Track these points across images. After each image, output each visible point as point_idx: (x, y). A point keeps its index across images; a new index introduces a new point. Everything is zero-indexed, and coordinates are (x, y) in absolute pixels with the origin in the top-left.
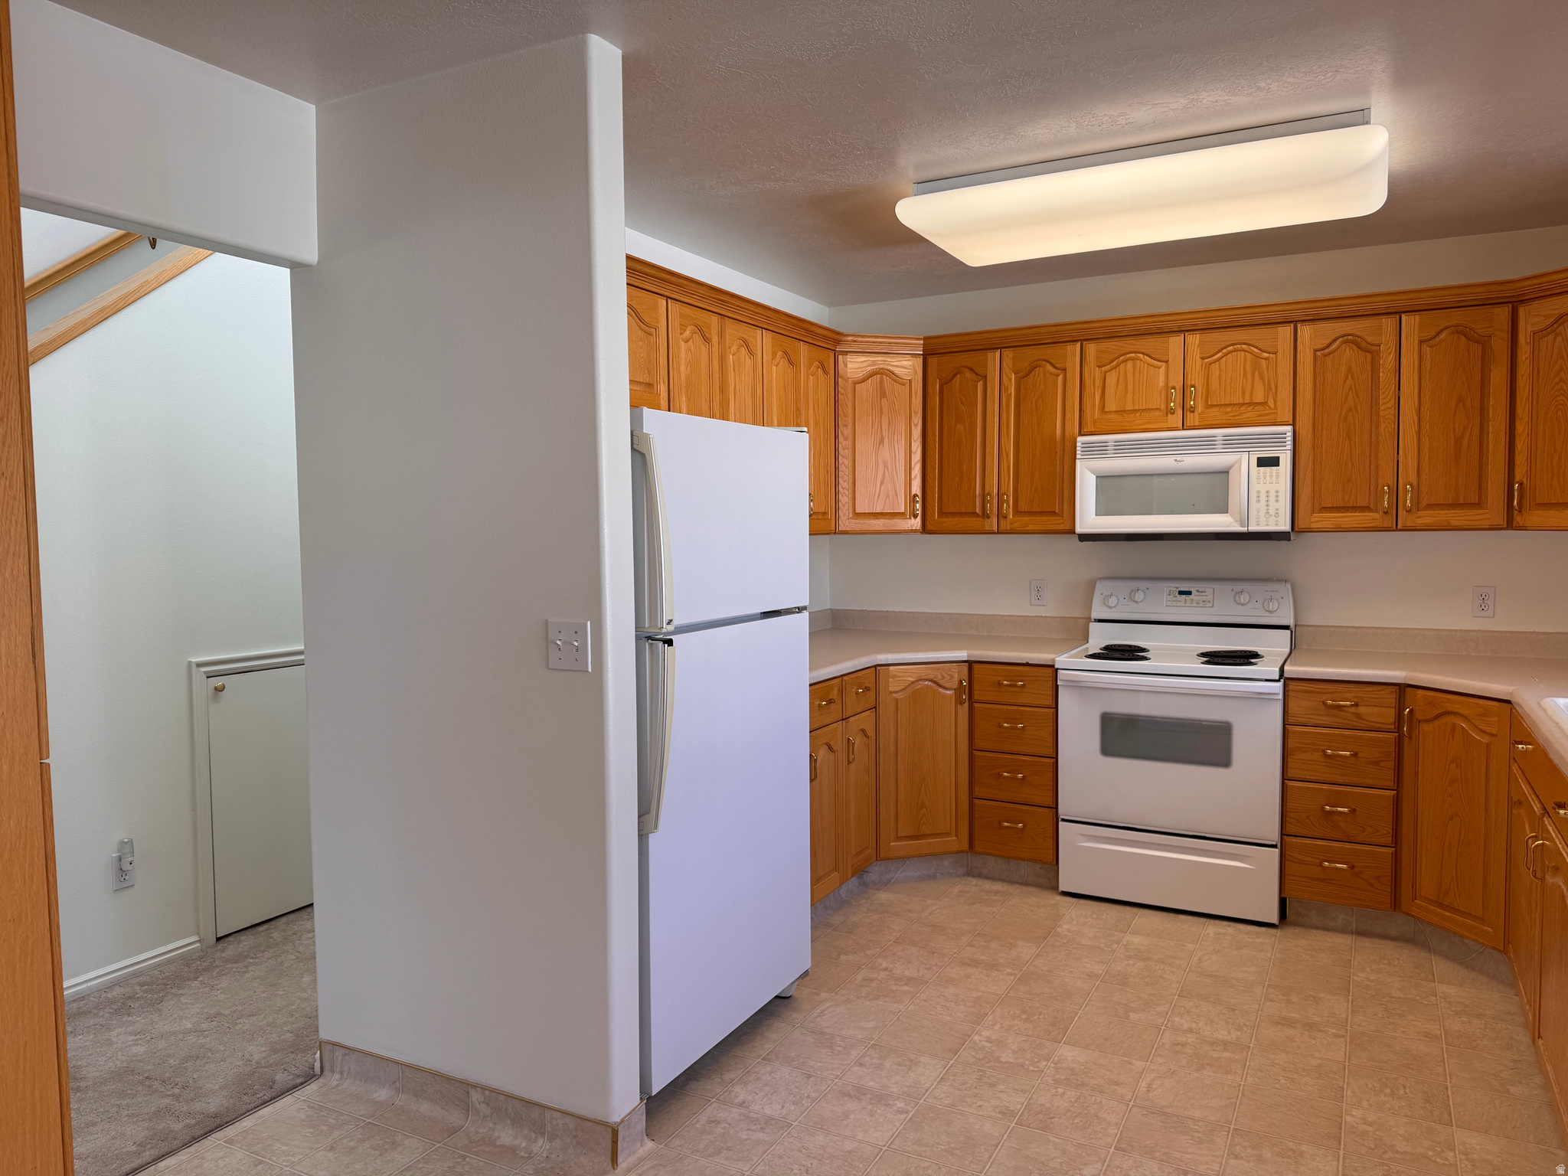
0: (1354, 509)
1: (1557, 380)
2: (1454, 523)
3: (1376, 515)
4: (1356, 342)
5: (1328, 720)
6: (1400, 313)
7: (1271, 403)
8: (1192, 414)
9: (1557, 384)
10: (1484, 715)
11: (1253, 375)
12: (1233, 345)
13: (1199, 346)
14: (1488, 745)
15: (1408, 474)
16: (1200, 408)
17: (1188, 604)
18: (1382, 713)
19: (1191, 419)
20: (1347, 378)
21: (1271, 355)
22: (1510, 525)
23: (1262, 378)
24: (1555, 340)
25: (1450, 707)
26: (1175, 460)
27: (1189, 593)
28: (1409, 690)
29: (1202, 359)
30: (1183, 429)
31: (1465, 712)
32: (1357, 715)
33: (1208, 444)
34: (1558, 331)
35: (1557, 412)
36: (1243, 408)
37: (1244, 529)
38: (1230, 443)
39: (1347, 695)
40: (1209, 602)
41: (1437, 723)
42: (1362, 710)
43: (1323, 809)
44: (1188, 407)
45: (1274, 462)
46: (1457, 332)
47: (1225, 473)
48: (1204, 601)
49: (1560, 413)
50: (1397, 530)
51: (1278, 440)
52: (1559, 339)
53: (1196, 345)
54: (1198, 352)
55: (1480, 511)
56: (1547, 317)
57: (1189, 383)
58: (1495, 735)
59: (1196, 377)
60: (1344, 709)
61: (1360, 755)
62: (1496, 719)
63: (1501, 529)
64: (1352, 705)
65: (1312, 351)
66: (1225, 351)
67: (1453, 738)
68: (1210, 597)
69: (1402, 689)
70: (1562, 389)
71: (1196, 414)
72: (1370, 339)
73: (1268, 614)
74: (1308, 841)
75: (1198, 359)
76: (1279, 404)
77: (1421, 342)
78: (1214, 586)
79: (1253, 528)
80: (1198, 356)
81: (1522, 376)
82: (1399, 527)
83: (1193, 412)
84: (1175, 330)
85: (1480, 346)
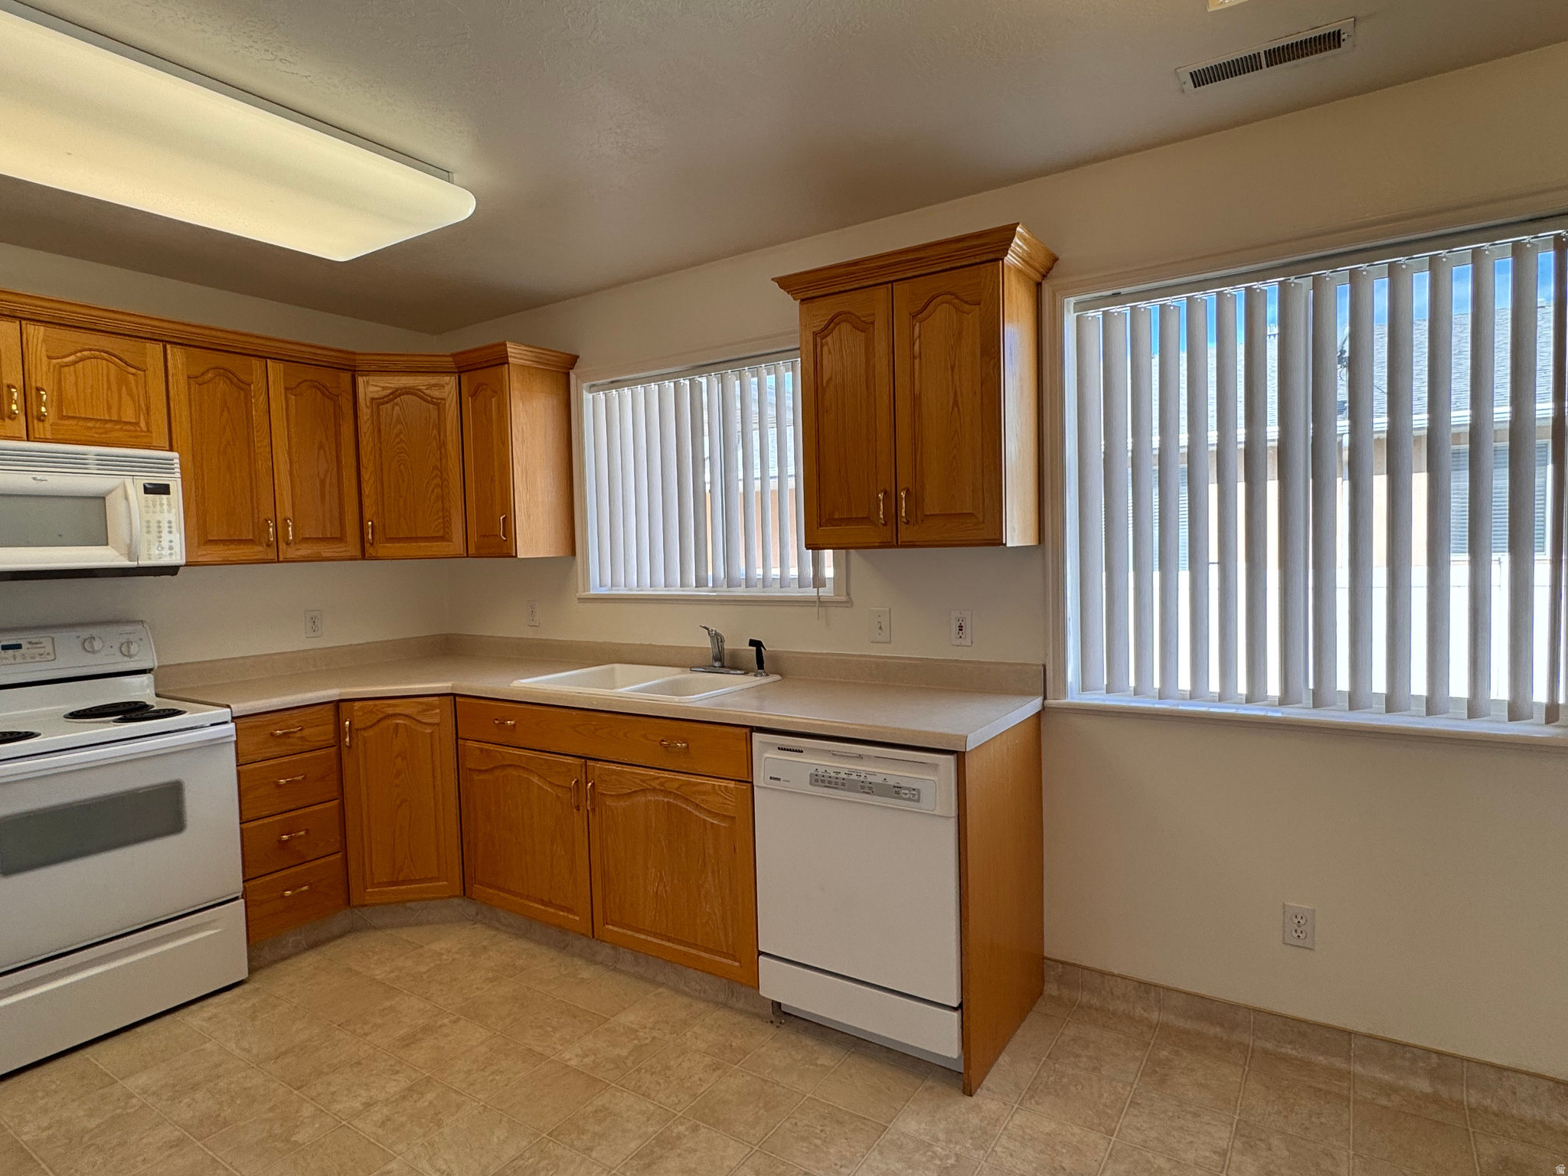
0: (240, 542)
1: (398, 440)
2: (325, 555)
3: (260, 548)
4: (225, 373)
5: (276, 750)
6: (266, 358)
7: (143, 425)
8: (41, 424)
9: (398, 443)
10: (428, 710)
11: (119, 391)
12: (90, 350)
13: (44, 341)
14: (432, 734)
15: (286, 509)
16: (52, 417)
17: (18, 660)
18: (324, 732)
19: (38, 428)
20: (222, 411)
21: (139, 372)
22: (364, 556)
23: (130, 394)
24: (393, 409)
25: (390, 711)
26: (34, 479)
27: (18, 647)
28: (342, 705)
29: (49, 357)
30: (28, 440)
31: (407, 712)
32: (302, 738)
33: (78, 463)
34: (395, 401)
35: (399, 466)
36: (108, 426)
37: (134, 564)
38: (103, 462)
39: (293, 722)
40: (48, 654)
41: (377, 729)
42: (306, 732)
43: (280, 841)
44: (35, 413)
45: (164, 490)
46: (314, 387)
47: (101, 498)
48: (41, 655)
49: (402, 467)
50: (279, 562)
51: (165, 466)
52: (397, 408)
53: (40, 341)
54: (44, 349)
55: (342, 545)
56: (384, 388)
57: (34, 385)
58: (438, 724)
59: (42, 376)
60: (291, 735)
61: (308, 775)
62: (438, 711)
63: (356, 559)
64: (300, 730)
65: (186, 378)
66: (79, 354)
67: (396, 736)
68: (49, 648)
69: (337, 704)
70: (403, 448)
71: (47, 424)
72: (243, 377)
73: (127, 659)
74: (268, 878)
75: (45, 359)
76: (154, 427)
77: (286, 389)
78: (53, 635)
79: (144, 562)
80: (44, 353)
81: (365, 433)
82: (281, 559)
83: (43, 421)
84: (6, 313)
85: (332, 402)
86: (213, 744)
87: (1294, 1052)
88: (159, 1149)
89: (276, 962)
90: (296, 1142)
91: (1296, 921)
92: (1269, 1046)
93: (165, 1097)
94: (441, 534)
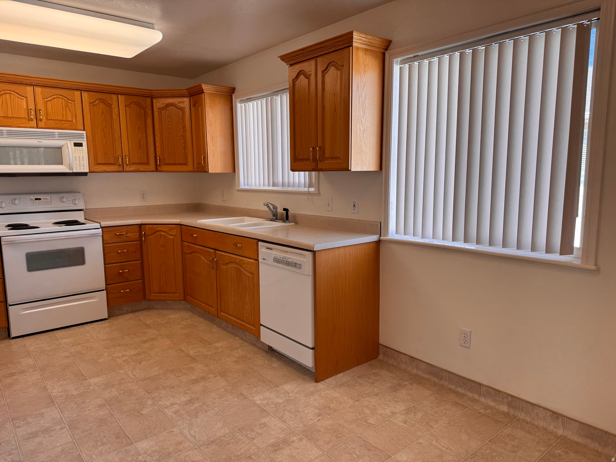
0: (109, 164)
1: (168, 124)
2: (141, 169)
3: (116, 167)
4: (103, 101)
5: (118, 240)
6: (118, 94)
7: (74, 121)
8: (41, 122)
9: (168, 126)
10: (171, 230)
11: (66, 109)
12: (56, 95)
13: (41, 93)
14: (173, 239)
15: (126, 152)
16: (44, 120)
17: (40, 204)
18: (134, 235)
19: (41, 124)
20: (102, 115)
21: (72, 102)
22: (157, 170)
23: (70, 111)
24: (166, 112)
25: (158, 229)
26: (38, 141)
27: (40, 199)
28: (142, 226)
29: (43, 99)
30: (37, 128)
31: (164, 230)
32: (127, 237)
33: (52, 136)
34: (167, 109)
35: (169, 135)
36: (63, 122)
37: (71, 171)
38: (61, 136)
39: (123, 230)
40: (49, 202)
41: (154, 235)
42: (128, 235)
43: (119, 272)
44: (39, 119)
45: (80, 145)
46: (136, 104)
47: (60, 148)
48: (47, 202)
49: (170, 135)
50: (123, 172)
51: (81, 136)
52: (167, 112)
53: (40, 93)
54: (41, 95)
55: (148, 166)
56: (163, 104)
57: (38, 109)
58: (175, 235)
59: (41, 106)
60: (123, 235)
61: (129, 250)
62: (175, 230)
63: (154, 172)
64: (126, 233)
65: (89, 103)
66: (52, 97)
67: (161, 239)
68: (50, 201)
69: (140, 225)
70: (170, 128)
71: (43, 122)
72: (109, 102)
73: (74, 205)
74: (115, 285)
75: (41, 99)
76: (78, 122)
77: (126, 106)
78: (50, 196)
79: (75, 171)
80: (41, 97)
81: (156, 122)
82: (124, 171)
83: (41, 121)
84: (29, 84)
85: (143, 110)
86: (94, 235)
87: (461, 391)
88: (62, 357)
89: (119, 315)
90: (98, 361)
91: (464, 335)
92: (453, 387)
93: (70, 346)
94: (184, 162)
